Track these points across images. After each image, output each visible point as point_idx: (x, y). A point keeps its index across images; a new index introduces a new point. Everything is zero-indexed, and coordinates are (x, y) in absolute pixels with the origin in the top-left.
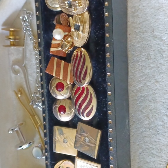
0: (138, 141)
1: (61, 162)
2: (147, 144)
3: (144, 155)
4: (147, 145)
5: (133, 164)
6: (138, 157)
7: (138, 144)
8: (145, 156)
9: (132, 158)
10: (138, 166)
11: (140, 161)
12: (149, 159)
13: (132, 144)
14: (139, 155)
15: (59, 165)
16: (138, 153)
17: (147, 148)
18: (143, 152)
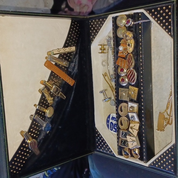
15: (121, 105)
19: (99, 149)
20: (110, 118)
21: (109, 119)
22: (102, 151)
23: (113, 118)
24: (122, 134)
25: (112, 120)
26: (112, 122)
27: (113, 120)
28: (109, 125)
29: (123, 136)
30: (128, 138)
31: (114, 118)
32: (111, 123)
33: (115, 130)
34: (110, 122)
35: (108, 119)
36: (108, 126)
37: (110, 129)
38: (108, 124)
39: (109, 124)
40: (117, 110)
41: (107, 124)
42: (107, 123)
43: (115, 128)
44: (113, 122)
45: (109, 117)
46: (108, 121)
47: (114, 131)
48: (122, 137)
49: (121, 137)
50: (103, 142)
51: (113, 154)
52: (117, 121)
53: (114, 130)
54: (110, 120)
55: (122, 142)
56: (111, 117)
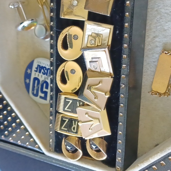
0: (156, 6)
1: (68, 28)
2: (167, 8)
3: (162, 21)
4: (167, 10)
5: (148, 35)
6: (155, 25)
7: (157, 10)
8: (162, 23)
9: (147, 28)
10: (154, 36)
11: (157, 30)
12: (167, 26)
13: (149, 10)
14: (156, 23)
15: (66, 32)
16: (155, 21)
17: (166, 13)
18: (161, 19)
19: (5, 136)
20: (34, 68)
21: (31, 71)
22: (12, 141)
23: (40, 68)
24: (66, 103)
25: (37, 73)
26: (37, 76)
27: (40, 72)
28: (29, 84)
29: (66, 109)
30: (81, 113)
31: (43, 68)
32: (35, 79)
33: (43, 95)
34: (33, 76)
35: (29, 71)
36: (27, 86)
37: (33, 94)
38: (28, 81)
39: (30, 81)
40: (53, 46)
41: (25, 83)
42: (25, 79)
43: (44, 90)
44: (39, 78)
45: (30, 66)
46: (27, 76)
47: (41, 97)
48: (64, 110)
49: (61, 110)
50: (15, 122)
51: (39, 148)
52: (53, 73)
53: (40, 94)
54: (33, 72)
55: (63, 122)
56: (35, 66)
